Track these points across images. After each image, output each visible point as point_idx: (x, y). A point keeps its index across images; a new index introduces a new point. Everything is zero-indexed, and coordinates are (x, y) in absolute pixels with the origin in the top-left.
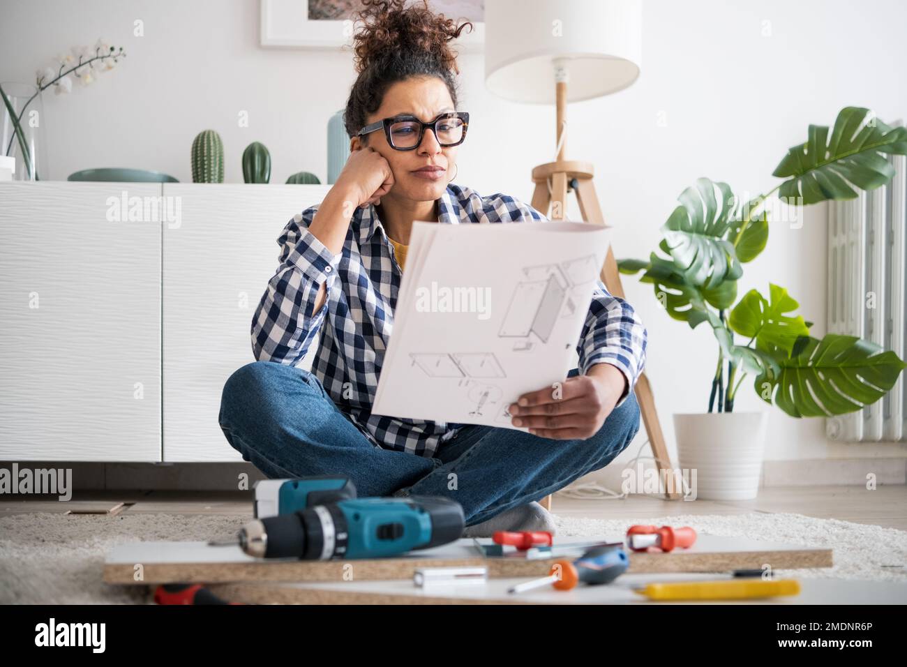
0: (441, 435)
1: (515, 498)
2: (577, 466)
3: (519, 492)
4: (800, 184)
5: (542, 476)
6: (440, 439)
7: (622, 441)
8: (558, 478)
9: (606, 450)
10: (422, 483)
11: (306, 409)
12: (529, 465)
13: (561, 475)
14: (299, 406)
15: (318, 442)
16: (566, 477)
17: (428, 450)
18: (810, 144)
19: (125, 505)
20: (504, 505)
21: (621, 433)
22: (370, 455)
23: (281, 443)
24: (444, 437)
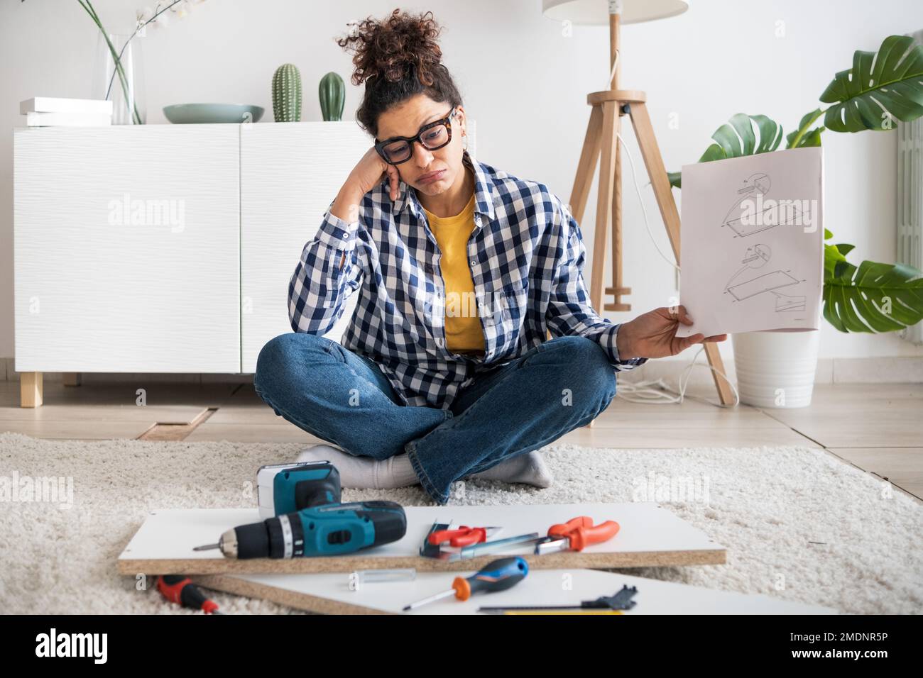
0: (460, 383)
1: (505, 454)
2: (556, 428)
3: (506, 450)
4: (843, 110)
5: (526, 436)
6: (459, 386)
7: (597, 406)
8: (541, 438)
9: (584, 413)
10: (426, 439)
11: (325, 377)
12: (511, 430)
13: (543, 435)
14: (319, 376)
15: (336, 404)
16: (548, 437)
17: (448, 395)
18: (854, 71)
19: (210, 410)
20: (496, 460)
21: (594, 400)
22: (383, 414)
23: (303, 407)
24: (463, 385)
